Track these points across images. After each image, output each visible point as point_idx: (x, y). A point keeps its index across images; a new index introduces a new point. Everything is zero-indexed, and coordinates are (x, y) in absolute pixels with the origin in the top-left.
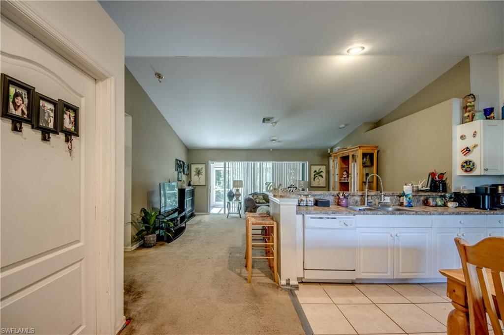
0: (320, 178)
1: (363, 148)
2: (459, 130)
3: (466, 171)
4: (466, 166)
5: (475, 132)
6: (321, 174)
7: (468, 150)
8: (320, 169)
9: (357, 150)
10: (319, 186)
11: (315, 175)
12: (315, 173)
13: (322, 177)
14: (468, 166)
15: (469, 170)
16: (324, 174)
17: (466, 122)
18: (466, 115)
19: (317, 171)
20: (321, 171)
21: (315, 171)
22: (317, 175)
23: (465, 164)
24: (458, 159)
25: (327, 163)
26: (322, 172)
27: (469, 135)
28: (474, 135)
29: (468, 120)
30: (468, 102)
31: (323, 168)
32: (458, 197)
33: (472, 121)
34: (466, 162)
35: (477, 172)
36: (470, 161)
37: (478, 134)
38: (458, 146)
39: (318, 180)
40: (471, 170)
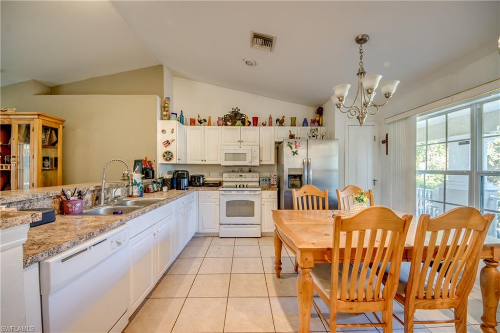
1: (43, 118)
2: (161, 124)
3: (166, 160)
4: (166, 156)
5: (173, 129)
7: (168, 143)
9: (33, 119)
14: (168, 156)
15: (168, 159)
17: (164, 120)
18: (164, 113)
23: (165, 154)
24: (161, 150)
27: (168, 131)
28: (172, 132)
29: (166, 118)
30: (166, 103)
32: (164, 182)
33: (169, 120)
34: (166, 153)
35: (174, 161)
36: (169, 152)
37: (175, 131)
38: (161, 138)
40: (170, 159)
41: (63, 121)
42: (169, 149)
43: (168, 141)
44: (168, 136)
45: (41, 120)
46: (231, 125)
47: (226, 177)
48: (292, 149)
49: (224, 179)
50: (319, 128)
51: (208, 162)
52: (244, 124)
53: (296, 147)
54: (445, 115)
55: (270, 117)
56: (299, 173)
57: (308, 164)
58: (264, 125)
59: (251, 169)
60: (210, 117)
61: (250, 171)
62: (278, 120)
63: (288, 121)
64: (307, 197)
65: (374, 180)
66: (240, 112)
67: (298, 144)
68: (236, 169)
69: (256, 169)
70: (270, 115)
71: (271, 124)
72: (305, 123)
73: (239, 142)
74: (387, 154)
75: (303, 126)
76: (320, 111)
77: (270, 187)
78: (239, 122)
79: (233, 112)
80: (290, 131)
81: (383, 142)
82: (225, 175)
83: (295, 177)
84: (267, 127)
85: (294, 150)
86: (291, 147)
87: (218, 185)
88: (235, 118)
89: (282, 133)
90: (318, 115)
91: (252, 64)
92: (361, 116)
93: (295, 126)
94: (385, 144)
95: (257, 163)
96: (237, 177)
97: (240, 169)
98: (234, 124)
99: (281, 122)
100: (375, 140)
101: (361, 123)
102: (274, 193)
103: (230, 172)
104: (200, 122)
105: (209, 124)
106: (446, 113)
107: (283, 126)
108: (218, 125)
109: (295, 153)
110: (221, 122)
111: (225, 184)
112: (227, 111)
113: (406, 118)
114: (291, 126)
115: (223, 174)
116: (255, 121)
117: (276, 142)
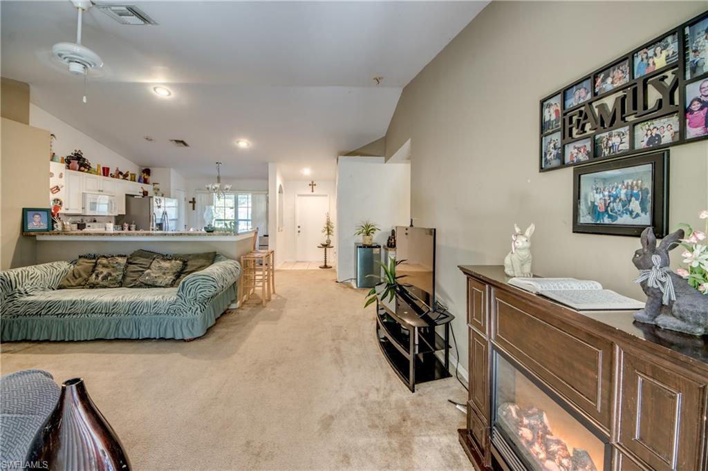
5: (61, 174)
7: (57, 189)
14: (56, 204)
27: (57, 175)
34: (55, 200)
36: (58, 200)
37: (63, 176)
42: (58, 196)
43: (57, 187)
44: (58, 181)
52: (89, 170)
53: (160, 203)
55: (117, 170)
57: (166, 215)
58: (112, 176)
62: (120, 173)
66: (83, 156)
71: (117, 177)
72: (140, 180)
73: (98, 191)
74: (194, 209)
76: (147, 171)
79: (75, 154)
80: (142, 187)
81: (190, 202)
84: (115, 179)
86: (157, 202)
90: (145, 174)
91: (151, 140)
93: (136, 182)
94: (192, 204)
99: (125, 176)
100: (185, 200)
107: (127, 179)
109: (159, 207)
112: (69, 152)
114: (132, 180)
116: (106, 172)
117: (127, 195)
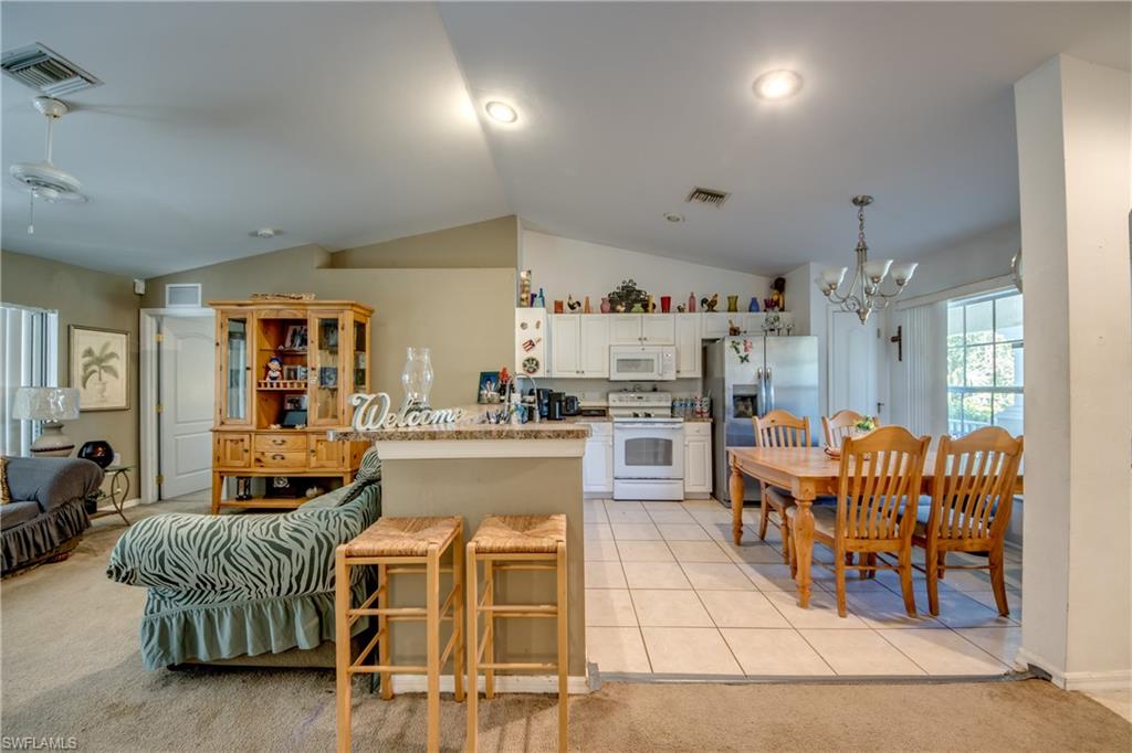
0: (105, 376)
2: (521, 314)
3: (528, 371)
4: (528, 366)
5: (538, 322)
6: (112, 362)
7: (531, 344)
8: (106, 346)
9: (341, 312)
10: (106, 406)
11: (86, 366)
12: (88, 359)
13: (116, 375)
15: (531, 370)
16: (121, 365)
17: (524, 306)
18: (524, 296)
19: (97, 352)
20: (108, 351)
21: (89, 352)
22: (95, 367)
23: (527, 362)
24: (521, 355)
25: (130, 326)
26: (113, 355)
27: (531, 325)
28: (537, 326)
29: (526, 304)
30: (526, 280)
31: (118, 344)
33: (532, 306)
34: (528, 360)
35: (540, 374)
36: (533, 360)
37: (541, 326)
38: (521, 337)
39: (99, 387)
40: (535, 371)
41: (372, 311)
42: (532, 354)
43: (531, 341)
44: (531, 334)
45: (352, 313)
46: (625, 312)
47: (614, 400)
48: (738, 352)
49: (611, 404)
50: (780, 314)
51: (586, 375)
52: (645, 307)
53: (746, 350)
54: (991, 302)
55: (692, 297)
56: (752, 393)
57: (767, 377)
58: (680, 310)
59: (655, 387)
60: (587, 299)
61: (655, 390)
62: (704, 301)
63: (722, 303)
64: (776, 428)
65: (879, 404)
66: (637, 288)
67: (748, 344)
68: (630, 387)
69: (664, 386)
70: (692, 294)
71: (692, 309)
72: (753, 307)
73: (640, 339)
74: (900, 359)
75: (750, 311)
76: (779, 285)
77: (694, 415)
78: (638, 306)
79: (623, 288)
80: (730, 322)
81: (894, 340)
82: (611, 396)
83: (744, 398)
84: (687, 315)
85: (743, 354)
86: (736, 349)
87: (602, 413)
88: (627, 299)
89: (714, 324)
90: (776, 291)
91: (678, 220)
92: (862, 310)
93: (736, 311)
94: (897, 344)
95: (671, 376)
96: (633, 399)
97: (637, 387)
98: (629, 310)
99: (710, 305)
100: (879, 336)
101: (863, 320)
102: (706, 426)
103: (621, 391)
104: (572, 307)
105: (588, 310)
106: (994, 299)
107: (714, 311)
108: (603, 312)
109: (744, 359)
110: (607, 306)
111: (611, 412)
112: (614, 286)
113: (932, 304)
114: (729, 311)
115: (607, 395)
116: (666, 304)
117: (703, 340)
